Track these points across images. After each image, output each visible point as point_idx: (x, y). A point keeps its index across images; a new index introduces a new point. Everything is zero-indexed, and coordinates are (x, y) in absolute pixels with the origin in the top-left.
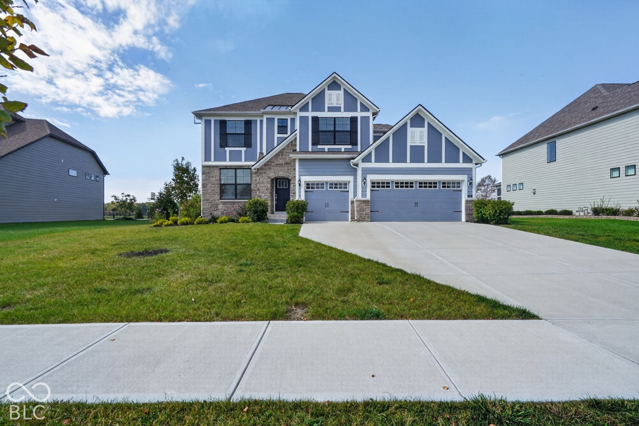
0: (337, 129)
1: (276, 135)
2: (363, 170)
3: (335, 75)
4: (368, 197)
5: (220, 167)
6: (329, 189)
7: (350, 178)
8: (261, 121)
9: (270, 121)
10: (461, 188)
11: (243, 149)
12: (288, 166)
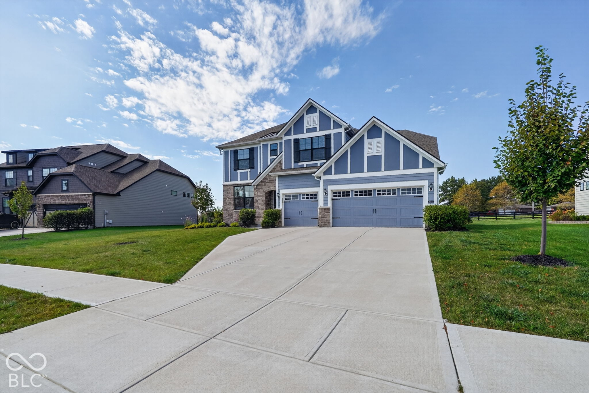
0: (314, 147)
1: (270, 157)
2: (325, 182)
3: (310, 100)
4: (329, 206)
5: (234, 185)
6: (302, 200)
7: (317, 190)
8: (260, 148)
9: (266, 147)
10: (422, 194)
11: (249, 171)
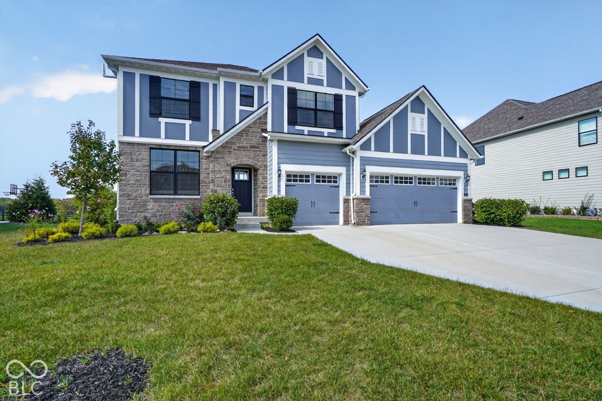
0: (319, 107)
1: (238, 107)
2: (362, 159)
3: (317, 37)
4: (367, 194)
5: (150, 146)
6: (315, 183)
7: (342, 170)
8: (215, 86)
9: (230, 87)
10: (457, 186)
11: (188, 123)
12: (255, 151)
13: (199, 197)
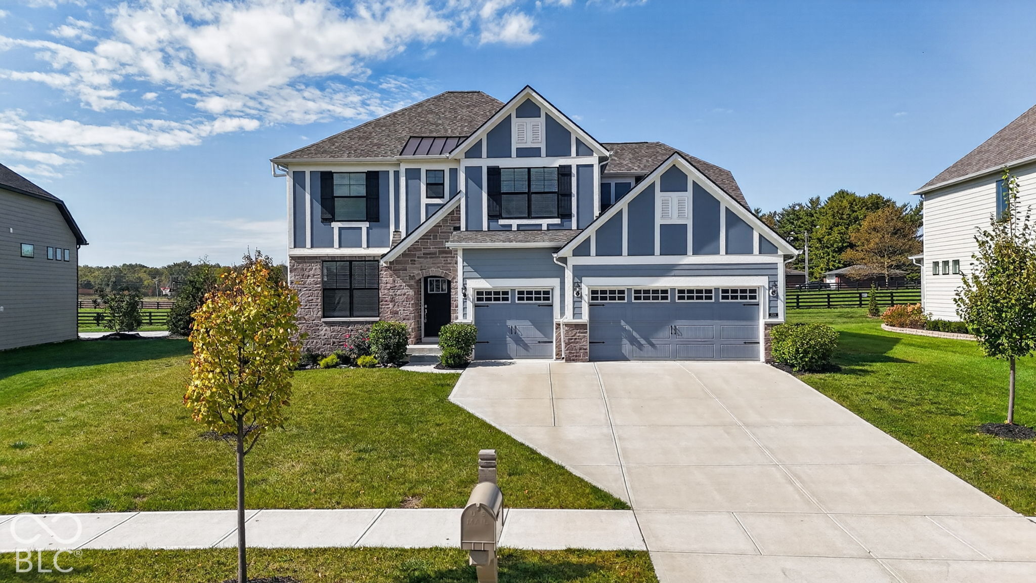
0: (533, 189)
1: (424, 201)
2: (575, 268)
3: (528, 90)
4: (585, 318)
5: (324, 259)
6: (517, 302)
7: (554, 282)
8: (397, 174)
9: (413, 174)
10: (757, 301)
11: (364, 226)
12: (446, 257)
13: (378, 319)
